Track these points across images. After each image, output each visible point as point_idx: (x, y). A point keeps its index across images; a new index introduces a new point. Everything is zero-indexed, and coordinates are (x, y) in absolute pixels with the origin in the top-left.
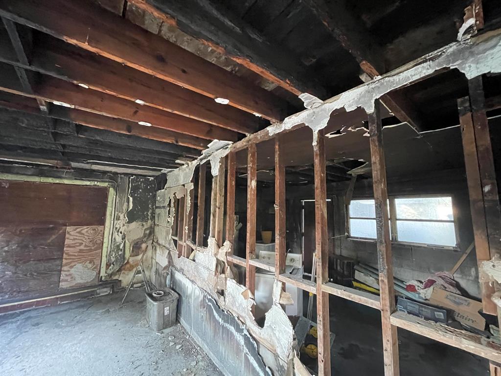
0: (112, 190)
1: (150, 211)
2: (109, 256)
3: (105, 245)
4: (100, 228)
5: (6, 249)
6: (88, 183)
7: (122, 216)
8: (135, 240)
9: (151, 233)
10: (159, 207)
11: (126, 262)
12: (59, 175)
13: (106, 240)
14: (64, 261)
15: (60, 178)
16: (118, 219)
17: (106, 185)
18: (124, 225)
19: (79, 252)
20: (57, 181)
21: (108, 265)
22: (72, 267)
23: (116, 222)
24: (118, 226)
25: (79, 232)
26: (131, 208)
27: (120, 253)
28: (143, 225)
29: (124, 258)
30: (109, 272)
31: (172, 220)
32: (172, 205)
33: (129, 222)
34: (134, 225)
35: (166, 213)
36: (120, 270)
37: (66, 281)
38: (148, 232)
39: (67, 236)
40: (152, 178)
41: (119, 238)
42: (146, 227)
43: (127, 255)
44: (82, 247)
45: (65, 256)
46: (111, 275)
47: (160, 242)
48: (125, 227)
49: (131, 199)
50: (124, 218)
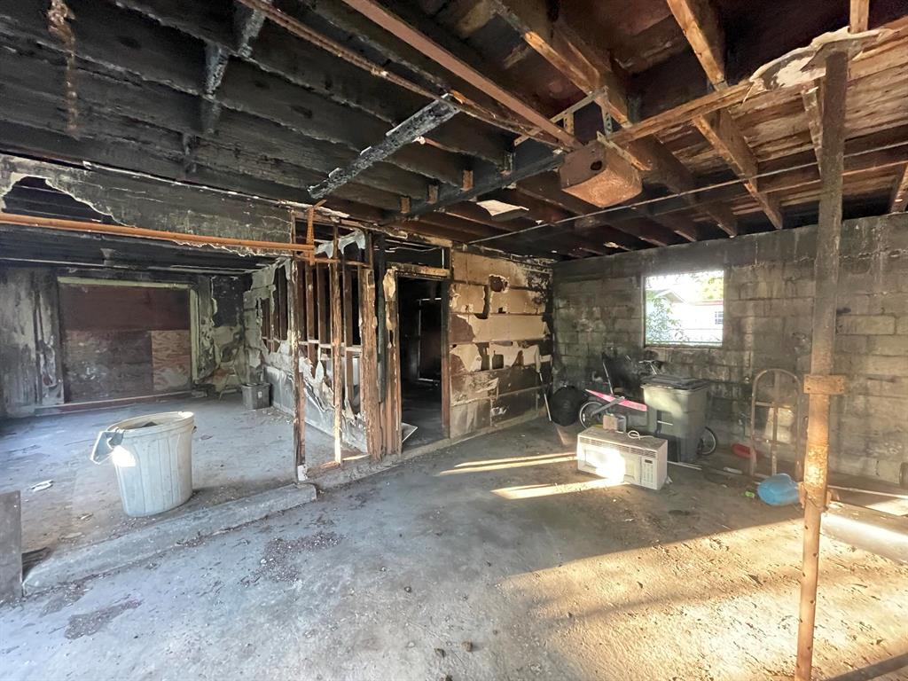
0: (193, 293)
1: (238, 315)
2: (199, 360)
3: (194, 350)
4: (186, 332)
5: (98, 351)
6: (167, 286)
7: (207, 320)
8: (225, 345)
9: (241, 339)
10: (247, 310)
11: (217, 367)
12: (136, 277)
13: (193, 345)
14: (155, 365)
15: (137, 281)
16: (204, 323)
17: (185, 286)
18: (210, 330)
19: (167, 357)
20: (135, 284)
21: (199, 370)
22: (163, 371)
23: (201, 326)
24: (204, 330)
25: (165, 337)
26: (216, 311)
27: (210, 358)
28: (231, 330)
29: (216, 364)
30: (202, 376)
31: (260, 321)
32: (260, 306)
33: (216, 326)
34: (221, 329)
35: (254, 314)
36: (212, 376)
37: (159, 384)
38: (237, 337)
39: (153, 340)
40: (235, 278)
41: (207, 344)
42: (235, 331)
43: (218, 360)
44: (169, 352)
45: (154, 360)
46: (204, 379)
47: (252, 345)
48: (212, 331)
49: (215, 301)
50: (210, 323)
